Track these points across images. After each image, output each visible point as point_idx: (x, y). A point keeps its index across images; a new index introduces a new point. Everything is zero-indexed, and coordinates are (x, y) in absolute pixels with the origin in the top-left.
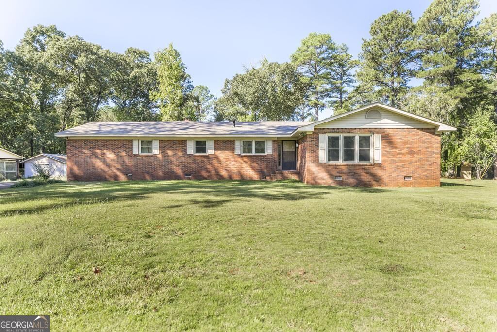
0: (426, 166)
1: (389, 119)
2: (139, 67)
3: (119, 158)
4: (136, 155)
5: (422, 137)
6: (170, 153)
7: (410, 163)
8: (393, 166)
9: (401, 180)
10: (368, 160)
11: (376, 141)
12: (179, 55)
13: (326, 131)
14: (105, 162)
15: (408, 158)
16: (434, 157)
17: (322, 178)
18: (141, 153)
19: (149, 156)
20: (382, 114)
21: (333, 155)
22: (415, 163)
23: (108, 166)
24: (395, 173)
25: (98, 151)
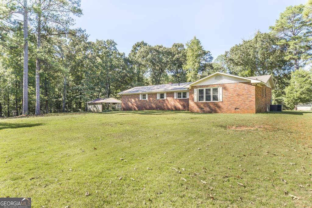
0: (247, 103)
1: (226, 79)
2: (179, 53)
3: (136, 101)
4: (141, 100)
5: (244, 87)
6: (151, 99)
7: (238, 101)
8: (229, 102)
9: (233, 110)
10: (217, 100)
11: (220, 90)
12: (200, 42)
13: (197, 87)
14: (131, 103)
15: (237, 98)
16: (251, 97)
17: (196, 109)
18: (142, 100)
19: (145, 100)
20: (223, 77)
21: (201, 98)
22: (241, 101)
23: (133, 105)
24: (230, 106)
25: (130, 99)
